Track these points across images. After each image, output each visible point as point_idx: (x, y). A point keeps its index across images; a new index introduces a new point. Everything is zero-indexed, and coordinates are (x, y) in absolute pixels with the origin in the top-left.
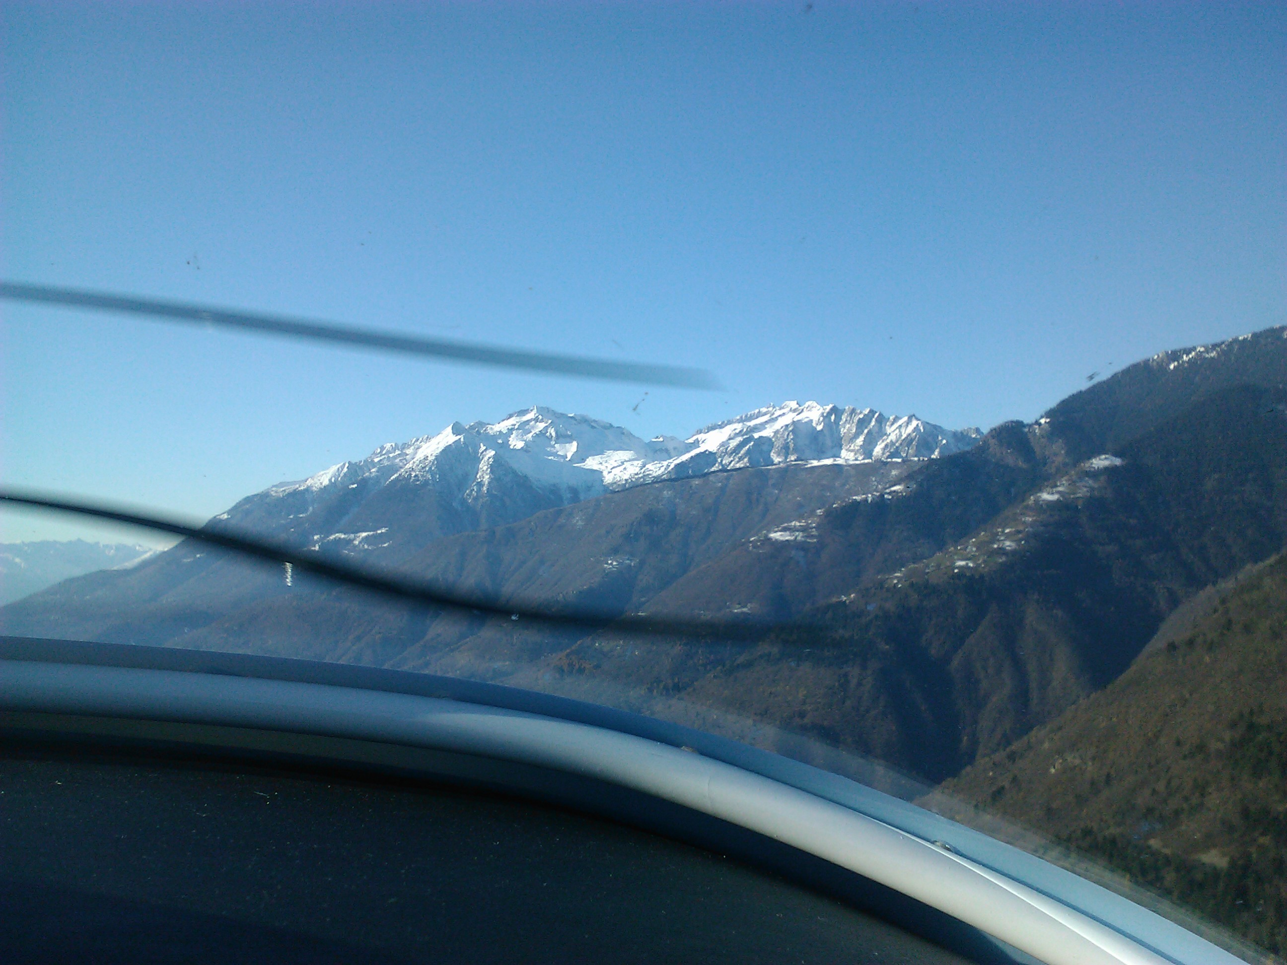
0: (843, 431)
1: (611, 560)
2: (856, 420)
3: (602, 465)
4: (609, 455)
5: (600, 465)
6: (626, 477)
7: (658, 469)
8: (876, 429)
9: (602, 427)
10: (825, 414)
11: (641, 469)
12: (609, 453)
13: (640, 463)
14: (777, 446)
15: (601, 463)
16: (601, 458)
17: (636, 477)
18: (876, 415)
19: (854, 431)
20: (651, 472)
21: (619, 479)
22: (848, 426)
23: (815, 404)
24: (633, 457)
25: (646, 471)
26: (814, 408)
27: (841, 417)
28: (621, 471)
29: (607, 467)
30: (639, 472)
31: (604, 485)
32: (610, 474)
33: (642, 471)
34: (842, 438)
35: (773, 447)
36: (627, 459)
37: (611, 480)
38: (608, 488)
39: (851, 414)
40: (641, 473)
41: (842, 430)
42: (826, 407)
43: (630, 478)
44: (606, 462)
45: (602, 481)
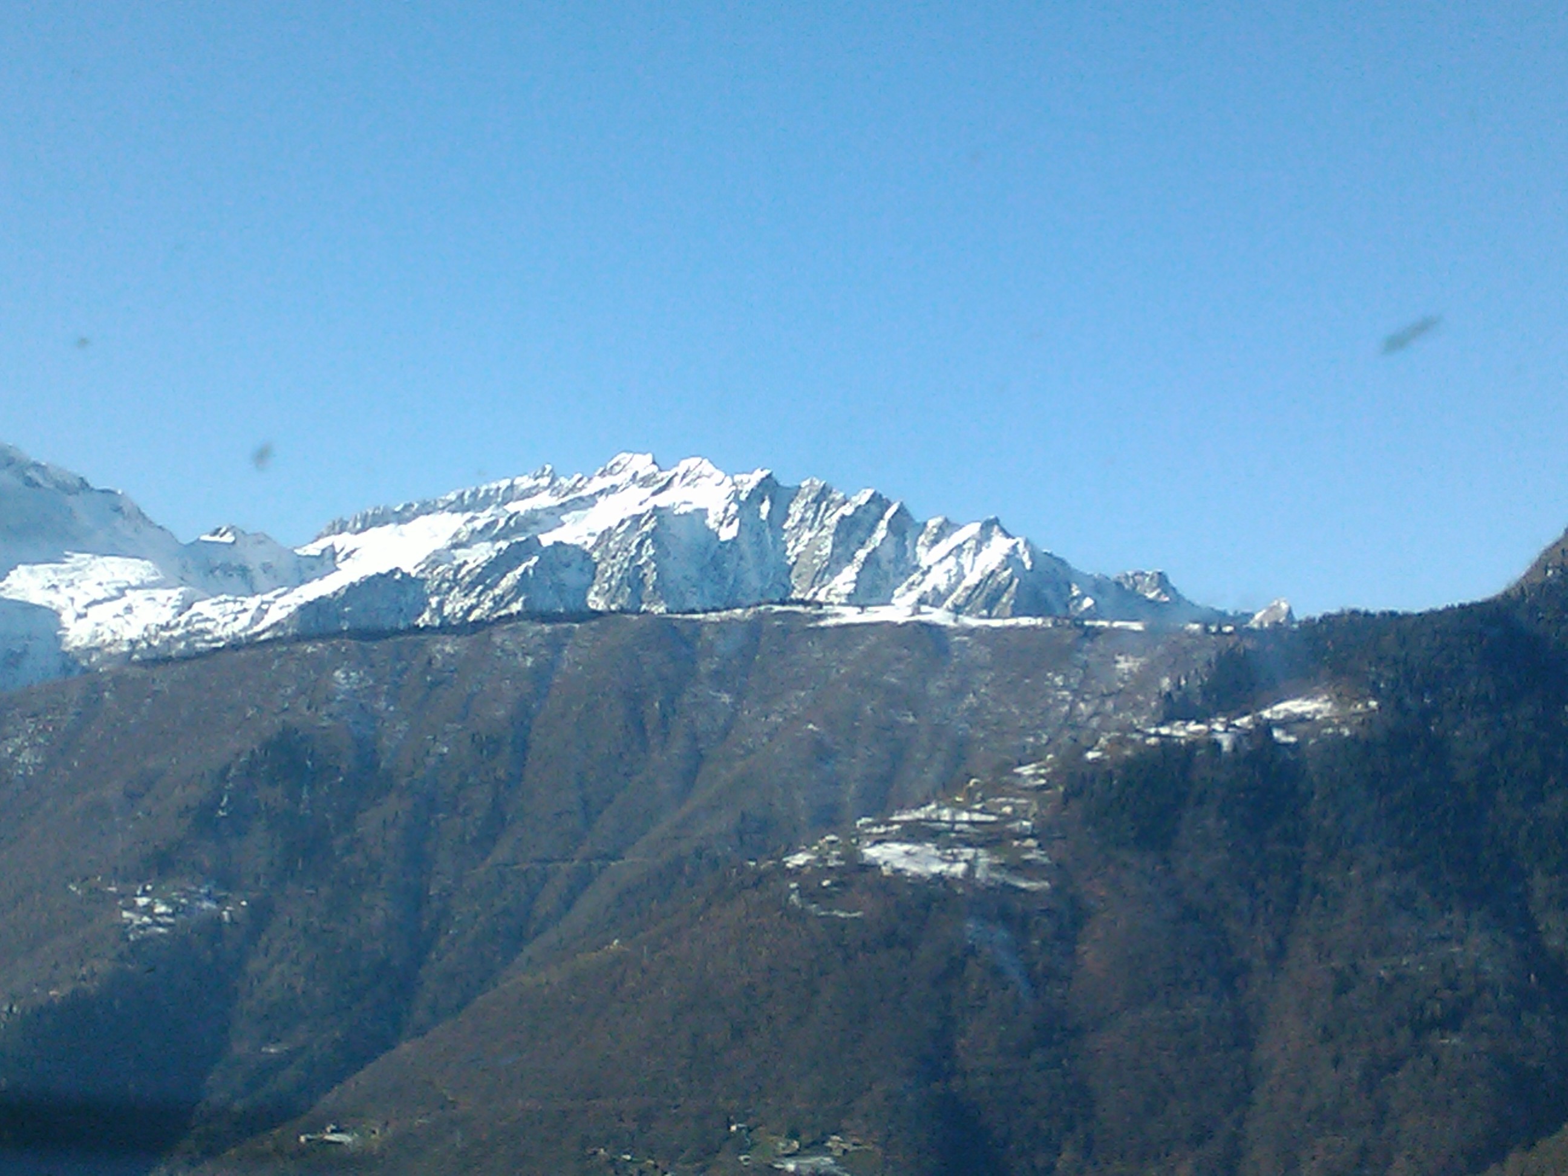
0: (794, 549)
1: (145, 893)
2: (832, 521)
3: (58, 592)
4: (79, 565)
5: (52, 592)
6: (134, 631)
7: (233, 616)
8: (889, 551)
9: (57, 485)
10: (743, 497)
11: (180, 614)
12: (78, 561)
13: (175, 594)
14: (608, 575)
15: (54, 587)
16: (55, 572)
17: (166, 634)
18: (889, 514)
19: (827, 550)
20: (209, 625)
21: (108, 637)
22: (807, 536)
23: (707, 467)
24: (154, 578)
25: (194, 619)
26: (704, 479)
27: (788, 507)
28: (118, 616)
29: (72, 599)
30: (172, 623)
31: (67, 654)
32: (81, 621)
33: (184, 618)
34: (790, 570)
35: (594, 578)
36: (135, 582)
37: (86, 640)
38: (76, 662)
39: (817, 501)
40: (178, 625)
41: (790, 545)
42: (745, 477)
43: (144, 639)
44: (71, 584)
45: (58, 640)
